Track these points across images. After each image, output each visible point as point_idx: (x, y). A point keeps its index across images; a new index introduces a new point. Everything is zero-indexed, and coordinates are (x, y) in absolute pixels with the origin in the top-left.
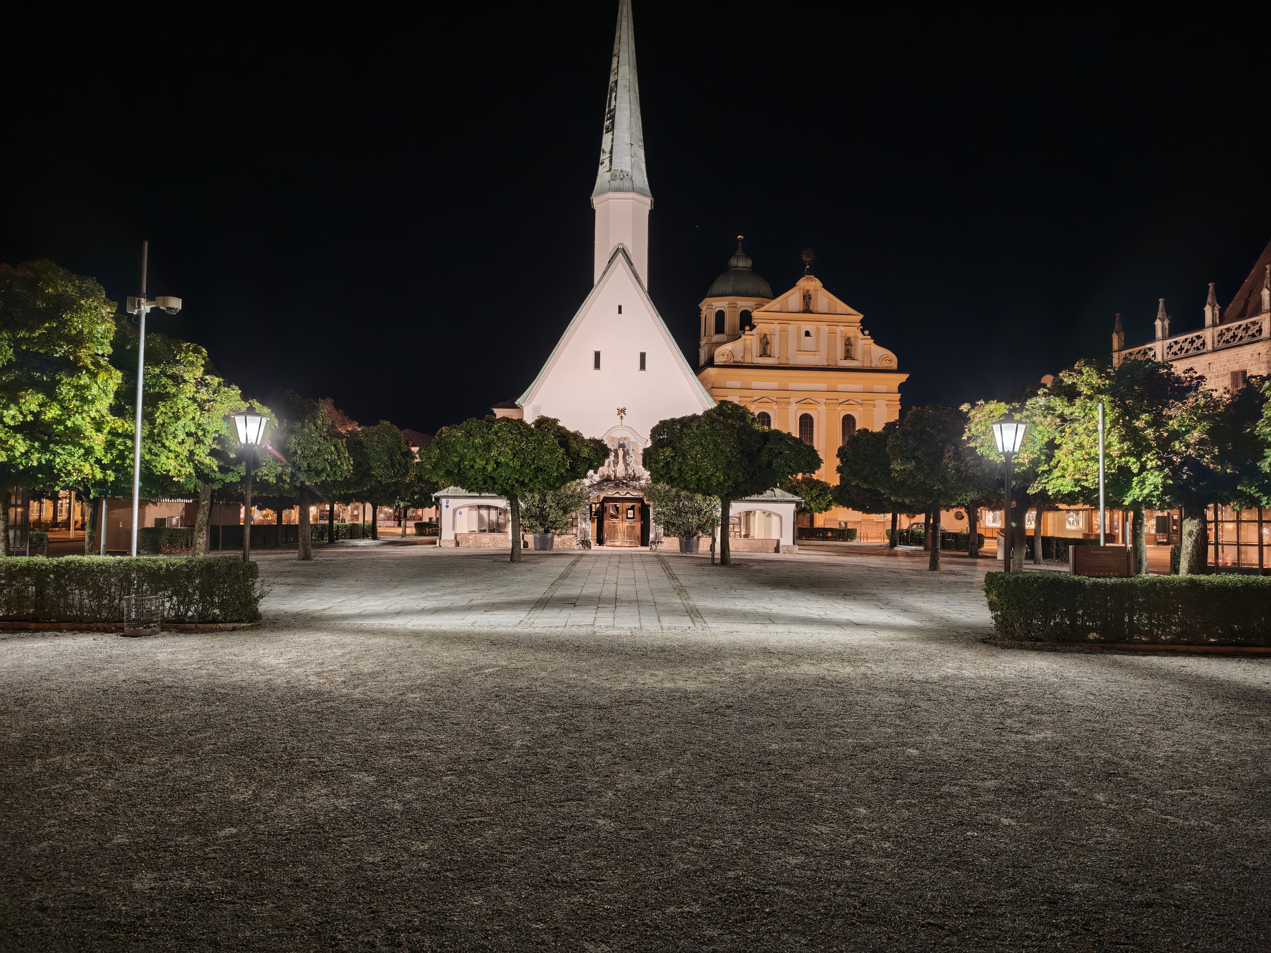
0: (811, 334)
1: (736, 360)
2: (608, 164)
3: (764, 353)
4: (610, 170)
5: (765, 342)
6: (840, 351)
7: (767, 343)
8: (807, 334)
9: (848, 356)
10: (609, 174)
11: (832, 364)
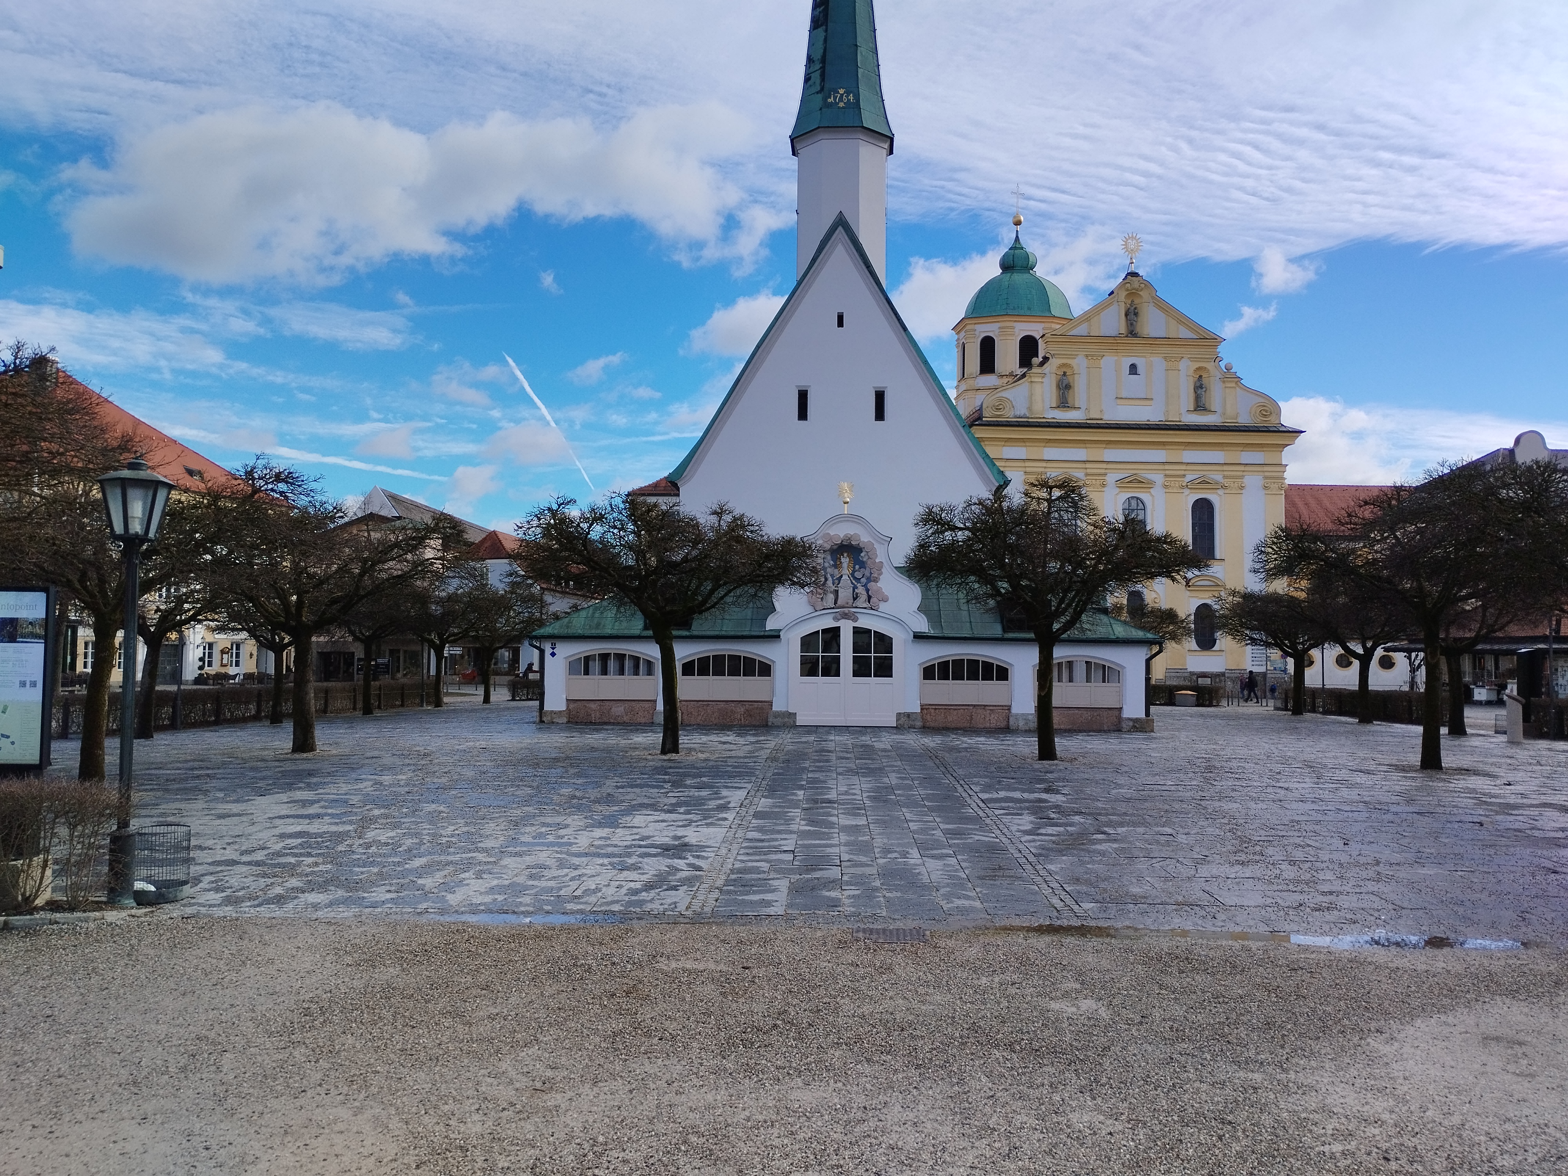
0: (1139, 370)
1: (1018, 413)
2: (818, 81)
3: (1064, 403)
4: (822, 89)
5: (1064, 388)
6: (1187, 399)
7: (1068, 387)
8: (1133, 370)
9: (1200, 406)
10: (820, 96)
11: (1173, 418)
